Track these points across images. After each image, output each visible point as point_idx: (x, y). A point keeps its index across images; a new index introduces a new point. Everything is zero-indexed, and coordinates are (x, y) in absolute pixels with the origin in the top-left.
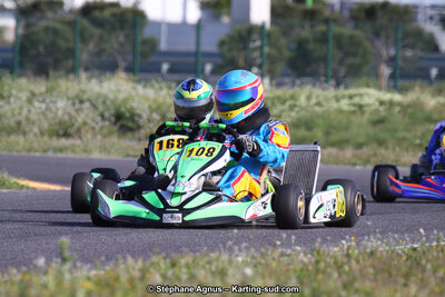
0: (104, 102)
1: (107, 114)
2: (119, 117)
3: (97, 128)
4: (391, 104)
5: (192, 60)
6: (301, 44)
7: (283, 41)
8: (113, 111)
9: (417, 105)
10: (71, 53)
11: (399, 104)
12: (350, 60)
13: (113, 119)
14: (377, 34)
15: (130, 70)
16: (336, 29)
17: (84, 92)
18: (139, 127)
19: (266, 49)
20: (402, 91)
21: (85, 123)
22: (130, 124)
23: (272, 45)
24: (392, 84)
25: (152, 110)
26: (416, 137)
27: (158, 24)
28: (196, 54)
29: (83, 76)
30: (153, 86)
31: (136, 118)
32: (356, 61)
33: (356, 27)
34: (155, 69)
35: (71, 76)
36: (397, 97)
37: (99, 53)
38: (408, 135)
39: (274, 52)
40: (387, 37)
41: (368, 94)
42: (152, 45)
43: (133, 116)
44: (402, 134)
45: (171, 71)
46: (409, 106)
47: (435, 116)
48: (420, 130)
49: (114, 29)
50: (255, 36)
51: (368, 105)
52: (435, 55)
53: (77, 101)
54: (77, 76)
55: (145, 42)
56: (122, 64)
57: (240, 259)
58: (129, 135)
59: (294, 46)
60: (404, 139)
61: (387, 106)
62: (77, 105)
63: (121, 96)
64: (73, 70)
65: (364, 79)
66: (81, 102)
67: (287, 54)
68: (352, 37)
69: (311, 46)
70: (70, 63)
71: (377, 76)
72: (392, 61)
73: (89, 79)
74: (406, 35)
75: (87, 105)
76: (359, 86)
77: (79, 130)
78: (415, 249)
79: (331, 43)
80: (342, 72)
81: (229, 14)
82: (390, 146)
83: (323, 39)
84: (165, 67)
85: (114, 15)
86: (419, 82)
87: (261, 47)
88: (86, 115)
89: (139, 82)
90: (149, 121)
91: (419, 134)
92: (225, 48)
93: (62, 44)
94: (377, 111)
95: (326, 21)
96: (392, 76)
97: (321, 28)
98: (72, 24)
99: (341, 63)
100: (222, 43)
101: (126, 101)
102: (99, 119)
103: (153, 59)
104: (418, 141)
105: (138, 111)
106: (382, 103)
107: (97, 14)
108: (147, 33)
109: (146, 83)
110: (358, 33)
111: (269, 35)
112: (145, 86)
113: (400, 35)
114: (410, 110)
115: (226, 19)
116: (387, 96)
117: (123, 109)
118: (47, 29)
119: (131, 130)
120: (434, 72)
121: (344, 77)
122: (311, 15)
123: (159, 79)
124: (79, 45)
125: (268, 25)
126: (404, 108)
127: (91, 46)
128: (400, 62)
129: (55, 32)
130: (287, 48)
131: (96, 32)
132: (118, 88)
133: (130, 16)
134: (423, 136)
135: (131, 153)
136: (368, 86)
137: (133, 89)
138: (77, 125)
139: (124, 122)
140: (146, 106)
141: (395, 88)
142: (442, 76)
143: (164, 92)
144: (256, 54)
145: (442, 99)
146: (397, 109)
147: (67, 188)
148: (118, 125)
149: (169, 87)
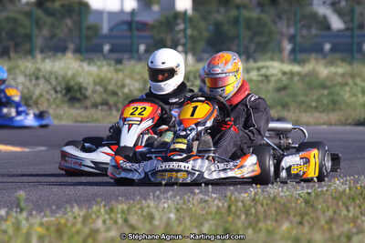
0: (56, 78)
1: (59, 89)
2: (68, 90)
3: (52, 100)
4: (292, 74)
5: (128, 41)
6: (218, 25)
7: (202, 24)
8: (63, 85)
9: (313, 75)
10: (28, 38)
11: (299, 74)
12: (257, 39)
13: (64, 92)
14: (280, 17)
15: (78, 51)
16: (245, 13)
17: (39, 70)
18: (86, 97)
19: (189, 32)
20: (301, 62)
21: (41, 95)
22: (78, 95)
23: (194, 27)
24: (292, 57)
25: (95, 83)
26: (312, 101)
27: (100, 13)
28: (131, 37)
29: (39, 56)
30: (95, 64)
31: (83, 91)
32: (264, 39)
33: (263, 12)
34: (98, 49)
35: (29, 58)
36: (296, 68)
37: (53, 36)
38: (306, 100)
39: (195, 33)
40: (288, 20)
41: (272, 66)
42: (95, 29)
43: (81, 89)
44: (301, 98)
45: (111, 51)
46: (306, 75)
47: (328, 83)
48: (316, 94)
49: (63, 17)
50: (180, 21)
51: (273, 75)
52: (326, 33)
53: (33, 78)
54: (34, 57)
55: (89, 28)
56: (71, 46)
57: (166, 205)
58: (78, 105)
59: (211, 28)
60: (303, 102)
61: (289, 76)
62: (34, 82)
63: (70, 73)
64: (30, 52)
65: (269, 54)
66: (37, 78)
67: (206, 34)
68: (259, 19)
69: (226, 27)
70: (27, 46)
71: (281, 50)
72: (292, 39)
73: (44, 59)
74: (304, 17)
75: (42, 81)
76: (265, 60)
77: (36, 102)
78: (309, 194)
79: (242, 25)
80: (252, 47)
81: (158, 3)
82: (292, 109)
83: (236, 21)
84: (107, 48)
85: (63, 6)
86: (313, 55)
87: (185, 30)
88: (41, 89)
89: (83, 61)
90: (94, 92)
91: (315, 97)
92: (155, 31)
93: (21, 31)
94: (279, 80)
95: (238, 7)
96: (293, 51)
97: (234, 13)
98: (28, 14)
99: (251, 40)
101: (74, 76)
102: (52, 92)
103: (96, 41)
104: (314, 104)
105: (84, 85)
106: (284, 73)
107: (49, 5)
108: (91, 20)
109: (90, 61)
110: (265, 17)
111: (191, 20)
112: (89, 64)
113: (298, 17)
114: (307, 79)
115: (156, 8)
116: (287, 67)
117: (72, 83)
118: (8, 19)
119: (79, 100)
120: (327, 47)
121: (255, 51)
122: (225, 2)
123: (101, 58)
124: (35, 31)
125: (190, 12)
126: (302, 77)
127: (45, 32)
128: (299, 39)
129: (15, 20)
130: (206, 30)
131: (49, 20)
132: (68, 66)
133: (77, 7)
134: (318, 100)
135: (80, 119)
136: (273, 59)
137: (80, 66)
138: (34, 97)
139: (73, 94)
140: (91, 80)
141: (295, 61)
142: (333, 50)
143: (105, 69)
144: (181, 35)
145: (333, 69)
146: (296, 78)
147: (26, 150)
148: (68, 96)
149: (109, 65)
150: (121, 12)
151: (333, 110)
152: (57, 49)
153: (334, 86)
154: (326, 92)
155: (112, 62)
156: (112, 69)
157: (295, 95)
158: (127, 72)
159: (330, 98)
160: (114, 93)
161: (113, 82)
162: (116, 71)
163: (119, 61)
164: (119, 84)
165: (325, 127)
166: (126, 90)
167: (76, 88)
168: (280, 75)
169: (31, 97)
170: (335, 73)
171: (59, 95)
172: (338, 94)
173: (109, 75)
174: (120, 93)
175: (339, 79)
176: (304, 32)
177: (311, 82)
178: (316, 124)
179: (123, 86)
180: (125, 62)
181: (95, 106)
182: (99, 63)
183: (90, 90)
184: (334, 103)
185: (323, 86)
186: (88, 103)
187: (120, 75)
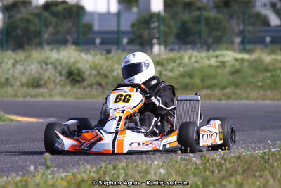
0: (61, 64)
1: (63, 72)
2: (70, 74)
3: (57, 82)
4: (242, 60)
5: (115, 36)
6: (184, 24)
7: (172, 23)
8: (67, 70)
9: (259, 61)
10: (38, 34)
11: (247, 61)
12: (215, 34)
13: (67, 75)
14: (231, 17)
15: (76, 43)
16: (206, 14)
17: (48, 58)
18: (84, 80)
19: (162, 28)
20: (248, 52)
21: (49, 78)
22: (78, 78)
23: (166, 25)
24: (242, 47)
25: (91, 68)
26: (258, 81)
27: (92, 14)
28: (118, 32)
29: (47, 48)
30: (91, 53)
31: (81, 75)
32: (218, 34)
33: (218, 12)
34: (92, 42)
35: (39, 49)
36: (246, 56)
37: (57, 33)
38: (254, 80)
39: (167, 30)
40: (238, 19)
41: (227, 55)
42: (89, 27)
43: (80, 73)
44: (250, 79)
45: (102, 43)
46: (254, 61)
47: (271, 68)
48: (261, 77)
49: (65, 18)
50: (155, 19)
51: (228, 62)
52: (267, 28)
53: (44, 64)
54: (43, 48)
55: (84, 26)
56: (71, 40)
58: (77, 85)
59: (178, 25)
60: (251, 82)
61: (240, 62)
62: (44, 67)
63: (72, 60)
64: (40, 45)
65: (225, 45)
66: (47, 64)
67: (175, 30)
68: (215, 19)
69: (190, 25)
70: (37, 40)
71: (232, 43)
72: (241, 33)
73: (51, 50)
74: (250, 16)
75: (50, 66)
76: (221, 50)
77: (46, 83)
78: (266, 153)
79: (203, 22)
80: (210, 41)
81: (137, 6)
82: (243, 87)
83: (198, 20)
84: (98, 41)
85: (65, 9)
86: (259, 46)
87: (159, 27)
88: (49, 73)
89: (82, 51)
90: (90, 75)
91: (260, 78)
92: (136, 28)
93: (32, 28)
94: (233, 65)
95: (200, 9)
96: (242, 42)
97: (196, 13)
98: (38, 16)
99: (209, 35)
100: (133, 25)
101: (74, 63)
102: (58, 75)
103: (90, 36)
104: (260, 84)
105: (83, 70)
106: (236, 60)
107: (54, 8)
108: (86, 20)
109: (87, 51)
110: (220, 16)
111: (163, 19)
112: (86, 54)
114: (254, 64)
115: (135, 10)
116: (240, 56)
117: (73, 68)
118: (22, 19)
119: (78, 82)
120: (268, 39)
121: (212, 44)
122: (189, 6)
124: (44, 29)
125: (162, 13)
126: (251, 63)
127: (51, 30)
128: (247, 34)
129: (28, 21)
130: (175, 26)
131: (54, 20)
132: (69, 55)
133: (75, 9)
134: (263, 80)
135: (80, 96)
136: (227, 49)
137: (79, 55)
138: (44, 79)
139: (74, 77)
140: (87, 66)
141: (244, 50)
142: (273, 42)
143: (98, 57)
144: (156, 31)
145: (274, 57)
146: (246, 64)
147: (41, 120)
148: (70, 79)
149: (101, 54)
150: (108, 14)
151: (275, 89)
152: (60, 42)
153: (275, 70)
154: (269, 74)
155: (104, 52)
156: (103, 57)
157: (245, 77)
158: (115, 59)
159: (272, 79)
160: (106, 76)
161: (105, 67)
162: (107, 59)
163: (109, 52)
164: (109, 69)
165: (269, 102)
166: (115, 74)
167: (76, 72)
168: (233, 62)
169: (42, 80)
170: (276, 61)
171: (63, 78)
172: (279, 77)
173: (102, 62)
174: (110, 76)
175: (279, 65)
176: (250, 28)
177: (257, 66)
178: (263, 100)
179: (113, 71)
180: (113, 53)
181: (91, 86)
183: (87, 73)
184: (275, 83)
185: (267, 70)
186: (86, 83)
187: (110, 62)
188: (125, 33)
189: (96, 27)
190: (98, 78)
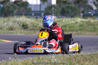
0: (20, 22)
2: (23, 26)
4: (84, 22)
5: (39, 13)
6: (63, 9)
7: (59, 8)
8: (22, 24)
10: (12, 12)
11: (85, 22)
12: (74, 12)
13: (22, 26)
14: (79, 6)
15: (25, 15)
16: (71, 5)
18: (28, 28)
19: (56, 10)
20: (86, 18)
21: (16, 27)
25: (31, 24)
26: (89, 29)
27: (31, 5)
28: (40, 11)
29: (15, 17)
30: (31, 19)
33: (75, 5)
35: (13, 17)
36: (85, 20)
37: (19, 11)
38: (88, 28)
41: (78, 19)
42: (30, 9)
43: (27, 25)
44: (86, 28)
45: (35, 15)
47: (93, 24)
48: (90, 27)
49: (22, 6)
50: (53, 7)
51: (78, 22)
55: (28, 9)
58: (26, 30)
60: (87, 29)
63: (24, 21)
64: (13, 15)
66: (15, 22)
67: (60, 11)
68: (74, 7)
69: (65, 9)
71: (80, 16)
77: (15, 29)
78: (91, 54)
81: (47, 2)
82: (84, 31)
83: (68, 7)
84: (33, 14)
85: (22, 3)
86: (89, 17)
87: (54, 10)
88: (16, 25)
89: (27, 18)
90: (30, 26)
91: (90, 28)
92: (46, 10)
93: (10, 10)
94: (80, 23)
95: (69, 3)
97: (68, 5)
98: (12, 5)
99: (72, 13)
100: (45, 9)
102: (19, 26)
103: (30, 12)
104: (89, 30)
106: (81, 21)
107: (18, 3)
108: (29, 7)
109: (29, 18)
110: (76, 6)
111: (56, 7)
112: (29, 19)
114: (88, 23)
115: (46, 4)
116: (83, 20)
117: (24, 24)
118: (7, 7)
119: (26, 28)
120: (92, 14)
122: (65, 2)
124: (14, 10)
125: (56, 5)
127: (17, 10)
129: (9, 7)
130: (60, 10)
131: (18, 7)
132: (23, 19)
133: (25, 3)
134: (91, 29)
135: (27, 33)
136: (78, 17)
138: (14, 27)
139: (25, 27)
140: (29, 23)
142: (94, 15)
143: (33, 20)
145: (94, 20)
149: (34, 19)
150: (37, 5)
151: (95, 31)
152: (20, 14)
153: (95, 25)
154: (93, 26)
155: (35, 18)
156: (35, 20)
157: (84, 27)
158: (39, 21)
159: (94, 28)
161: (35, 23)
162: (36, 21)
163: (37, 18)
165: (93, 36)
166: (39, 26)
167: (25, 25)
168: (80, 22)
169: (13, 27)
170: (95, 22)
171: (21, 27)
172: (96, 27)
173: (34, 22)
174: (37, 27)
175: (96, 23)
177: (89, 24)
178: (90, 35)
179: (38, 25)
180: (39, 18)
181: (31, 30)
182: (32, 18)
183: (29, 25)
185: (92, 25)
186: (29, 29)
187: (37, 22)
188: (43, 11)
189: (33, 10)
190: (33, 27)
